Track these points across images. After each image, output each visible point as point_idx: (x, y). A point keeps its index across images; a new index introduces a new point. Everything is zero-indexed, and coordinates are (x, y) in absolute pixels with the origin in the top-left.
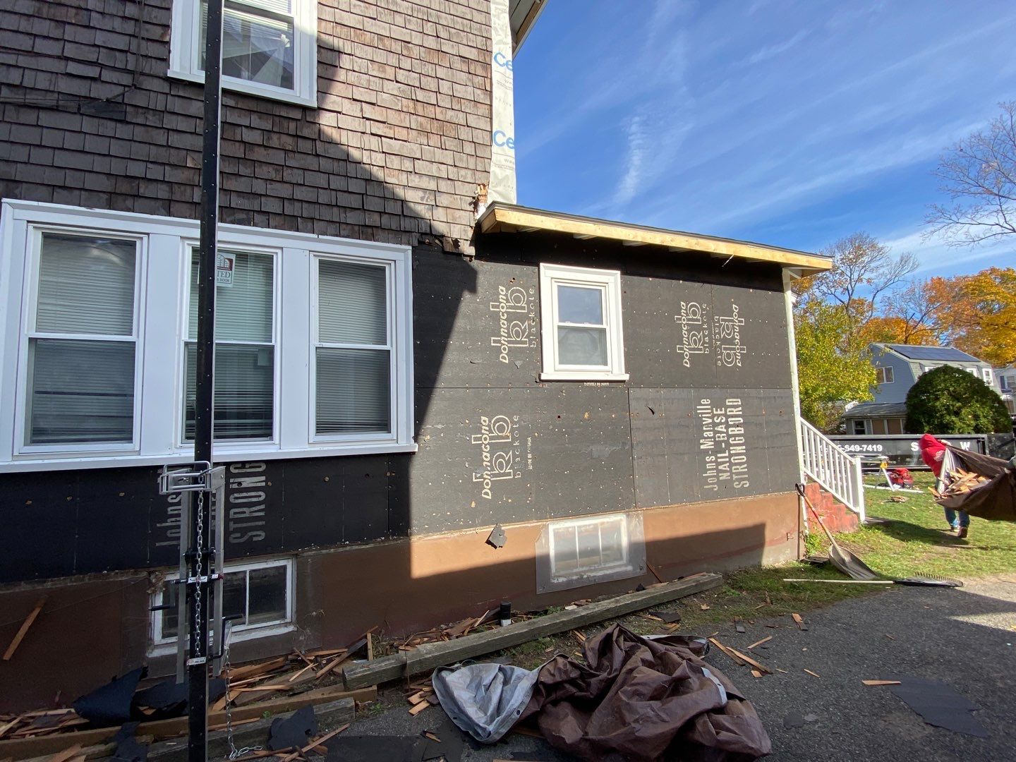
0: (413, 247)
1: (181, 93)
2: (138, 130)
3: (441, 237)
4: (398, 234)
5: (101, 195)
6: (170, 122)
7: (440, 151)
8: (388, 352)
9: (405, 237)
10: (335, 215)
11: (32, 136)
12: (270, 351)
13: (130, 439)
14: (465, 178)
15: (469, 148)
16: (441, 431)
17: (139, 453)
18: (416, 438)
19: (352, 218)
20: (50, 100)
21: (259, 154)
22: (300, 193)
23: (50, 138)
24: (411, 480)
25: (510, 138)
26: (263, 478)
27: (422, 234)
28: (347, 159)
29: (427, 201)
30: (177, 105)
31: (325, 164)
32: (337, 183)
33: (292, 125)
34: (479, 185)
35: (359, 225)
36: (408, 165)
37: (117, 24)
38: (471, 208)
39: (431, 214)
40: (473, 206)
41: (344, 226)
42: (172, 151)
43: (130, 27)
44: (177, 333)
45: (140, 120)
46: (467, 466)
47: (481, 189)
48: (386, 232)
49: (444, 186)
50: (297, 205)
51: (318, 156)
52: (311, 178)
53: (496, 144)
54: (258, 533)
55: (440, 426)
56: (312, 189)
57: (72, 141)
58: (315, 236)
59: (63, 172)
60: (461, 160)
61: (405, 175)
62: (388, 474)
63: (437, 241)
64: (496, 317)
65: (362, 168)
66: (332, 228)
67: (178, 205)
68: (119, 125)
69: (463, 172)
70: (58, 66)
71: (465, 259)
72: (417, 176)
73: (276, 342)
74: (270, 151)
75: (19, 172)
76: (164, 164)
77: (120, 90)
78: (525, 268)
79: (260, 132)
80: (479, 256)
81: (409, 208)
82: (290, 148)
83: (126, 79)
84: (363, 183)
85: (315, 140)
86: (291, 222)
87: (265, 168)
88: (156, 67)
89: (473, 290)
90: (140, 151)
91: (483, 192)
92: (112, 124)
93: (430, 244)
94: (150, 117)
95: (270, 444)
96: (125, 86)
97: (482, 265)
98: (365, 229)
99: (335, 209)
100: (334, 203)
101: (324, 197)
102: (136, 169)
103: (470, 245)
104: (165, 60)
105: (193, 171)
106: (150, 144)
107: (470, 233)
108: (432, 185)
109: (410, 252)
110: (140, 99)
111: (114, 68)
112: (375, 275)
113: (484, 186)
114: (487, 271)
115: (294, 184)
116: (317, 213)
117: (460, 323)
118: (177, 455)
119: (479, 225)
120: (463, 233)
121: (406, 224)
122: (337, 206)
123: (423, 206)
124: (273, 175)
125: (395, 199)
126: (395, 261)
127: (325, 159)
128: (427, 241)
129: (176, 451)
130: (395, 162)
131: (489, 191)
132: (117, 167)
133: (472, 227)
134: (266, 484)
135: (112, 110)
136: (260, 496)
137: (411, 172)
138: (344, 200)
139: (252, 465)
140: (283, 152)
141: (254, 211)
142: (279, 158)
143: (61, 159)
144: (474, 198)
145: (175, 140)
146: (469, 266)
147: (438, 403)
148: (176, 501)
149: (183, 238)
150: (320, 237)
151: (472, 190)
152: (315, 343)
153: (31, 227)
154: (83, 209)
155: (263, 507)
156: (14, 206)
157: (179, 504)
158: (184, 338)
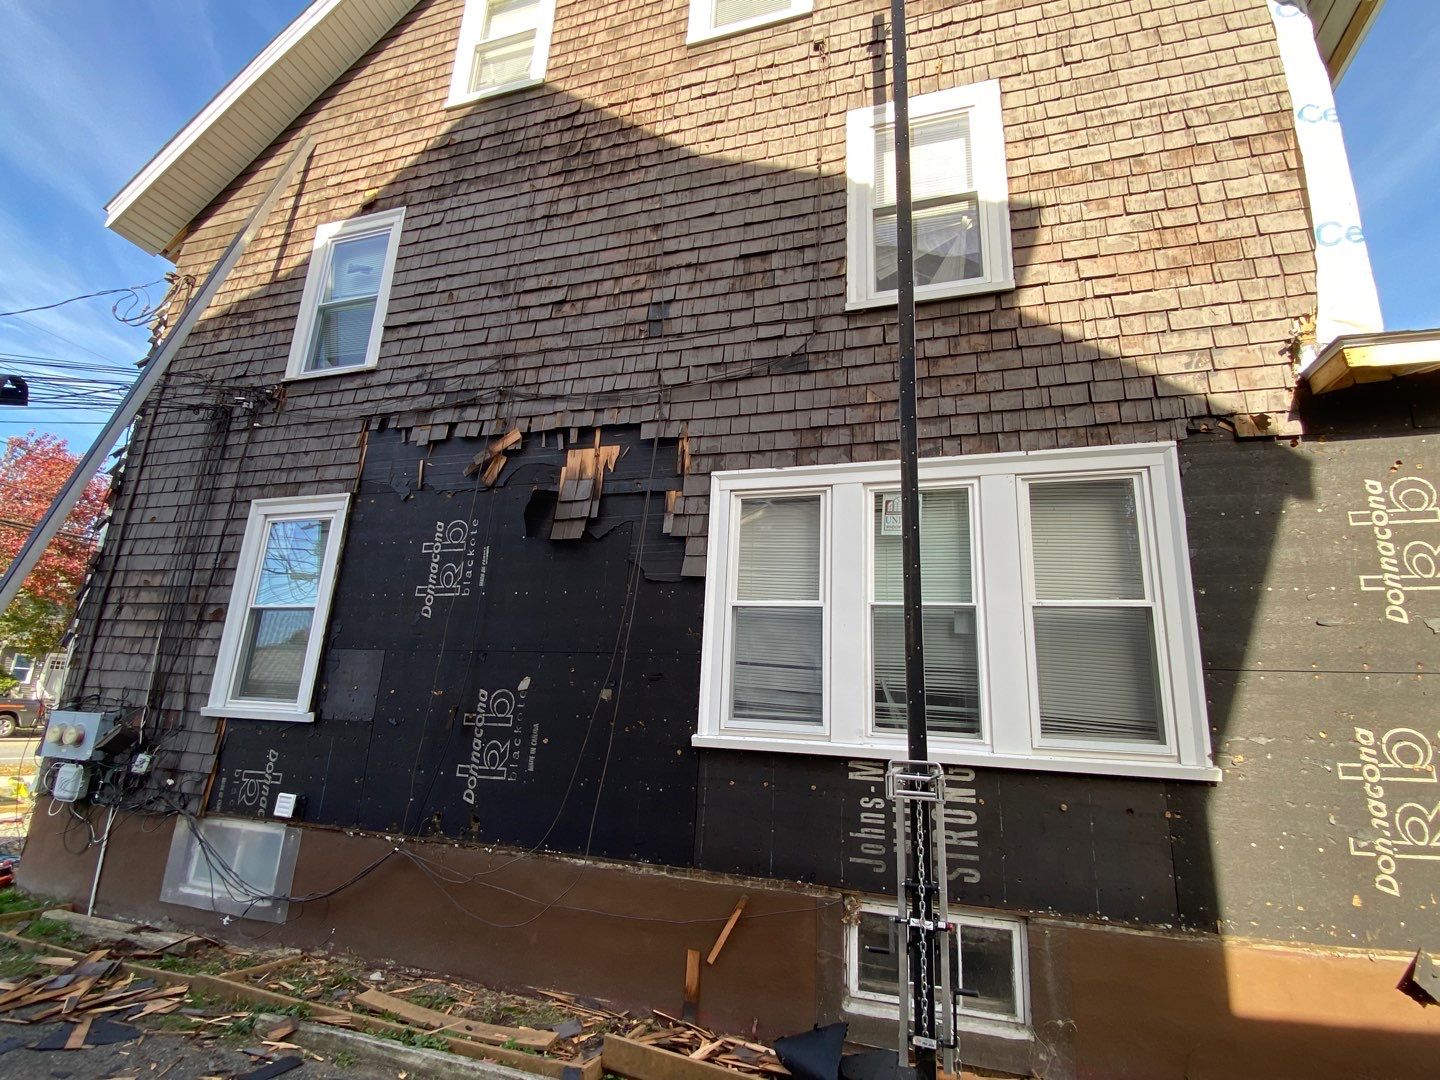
0: (1178, 442)
1: (859, 325)
2: (820, 377)
3: (1229, 417)
4: (1150, 427)
5: (789, 452)
6: (849, 359)
7: (1214, 286)
8: (1148, 610)
9: (1162, 429)
10: (1049, 419)
11: (730, 407)
12: (971, 613)
13: (819, 721)
14: (1266, 312)
15: (1268, 267)
16: (1268, 748)
17: (829, 738)
18: (1216, 756)
19: (1074, 418)
20: (744, 370)
21: (946, 367)
22: (999, 402)
23: (747, 406)
24: (1213, 832)
25: (1352, 228)
26: (972, 792)
27: (1193, 418)
28: (1062, 341)
29: (1197, 366)
30: (855, 339)
31: (1031, 357)
32: (1048, 376)
33: (984, 320)
34: (1297, 318)
35: (1085, 426)
36: (1158, 323)
37: (798, 275)
38: (1286, 358)
39: (1206, 384)
40: (1288, 354)
41: (1063, 432)
42: (851, 389)
43: (809, 273)
44: (863, 594)
45: (821, 366)
46: (1333, 822)
47: (1301, 323)
48: (1130, 427)
49: (1224, 337)
50: (996, 418)
51: (1020, 348)
52: (1012, 380)
53: (1323, 243)
54: (971, 871)
55: (1262, 741)
56: (1015, 393)
57: (764, 405)
58: (1022, 453)
59: (757, 436)
60: (1255, 289)
61: (1154, 339)
62: (1168, 815)
63: (1222, 424)
64: (1366, 537)
65: (1084, 347)
66: (1046, 438)
67: (858, 447)
68: (803, 377)
69: (1260, 307)
70: (751, 334)
71: (1281, 443)
72: (1176, 334)
73: (977, 602)
74: (958, 360)
75: (724, 445)
76: (845, 406)
77: (801, 341)
78: (1424, 439)
79: (943, 340)
80: (1311, 434)
81: (1169, 385)
82: (983, 349)
83: (808, 328)
84: (1088, 367)
85: (1015, 329)
86: (989, 441)
87: (953, 382)
88: (834, 306)
89: (1306, 492)
90: (822, 398)
91: (1307, 327)
92: (795, 378)
93: (1208, 431)
94: (830, 360)
95: (978, 744)
96: (806, 335)
97: (1321, 448)
98: (1096, 431)
99: (1049, 413)
100: (1046, 404)
101: (1032, 399)
102: (819, 419)
103: (1290, 419)
104: (842, 295)
105: (873, 406)
106: (830, 388)
107: (1288, 400)
108: (1205, 341)
109: (1174, 451)
110: (820, 344)
111: (797, 320)
112: (1115, 494)
113: (1307, 317)
114: (1330, 458)
115: (990, 392)
116: (1023, 422)
117: (1285, 554)
118: (868, 746)
119: (1304, 384)
120: (1273, 402)
121: (1163, 409)
122: (1051, 407)
123: (1191, 377)
124: (963, 387)
125: (1141, 377)
126: (1148, 468)
127: (1029, 350)
128: (1204, 427)
129: (867, 740)
130: (1137, 325)
131: (1317, 322)
132: (802, 421)
133: (1289, 389)
134: (977, 801)
135: (796, 364)
136: (970, 818)
137: (1164, 332)
138: (1060, 396)
139: (957, 770)
140: (975, 356)
141: (942, 437)
142: (969, 365)
143: (757, 424)
144: (1288, 341)
145: (855, 377)
146: (1292, 455)
147: (1253, 696)
148: (870, 805)
149: (866, 484)
150: (1030, 453)
151: (1283, 331)
152: (1032, 600)
153: (733, 496)
154: (774, 470)
155: (974, 834)
156: (720, 478)
157: (873, 810)
158: (871, 601)
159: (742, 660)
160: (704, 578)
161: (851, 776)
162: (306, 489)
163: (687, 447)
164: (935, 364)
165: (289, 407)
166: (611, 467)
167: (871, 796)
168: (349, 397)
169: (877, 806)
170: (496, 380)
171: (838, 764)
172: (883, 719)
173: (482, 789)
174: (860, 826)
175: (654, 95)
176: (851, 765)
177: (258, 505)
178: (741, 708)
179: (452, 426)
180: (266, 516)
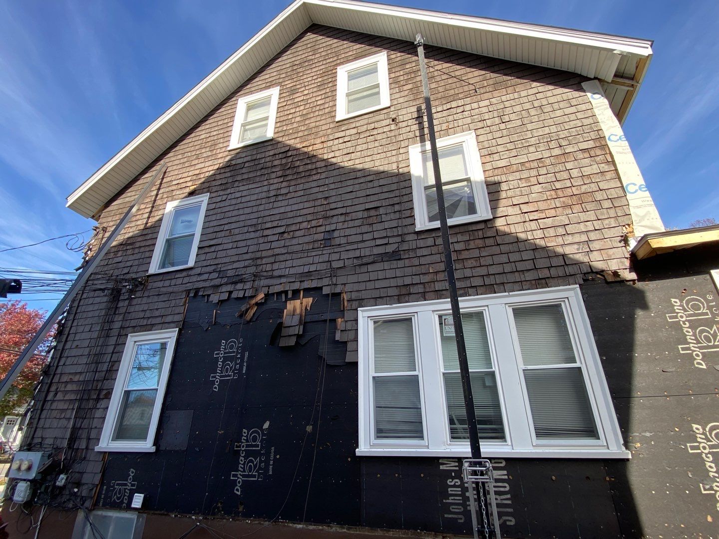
0: (580, 285)
1: (423, 237)
2: (407, 261)
3: (601, 272)
4: (565, 279)
5: (395, 297)
6: (420, 253)
7: (584, 213)
8: (580, 368)
9: (571, 279)
10: (517, 277)
11: (364, 277)
12: (493, 374)
13: (422, 437)
14: (610, 224)
15: (607, 204)
16: (651, 439)
17: (428, 447)
18: (627, 444)
19: (529, 276)
20: (371, 259)
21: (465, 255)
22: (492, 270)
23: (373, 276)
24: (632, 487)
25: (641, 185)
26: (505, 472)
27: (585, 274)
28: (518, 240)
29: (582, 250)
30: (421, 243)
31: (504, 248)
32: (513, 257)
33: (480, 233)
34: (624, 226)
35: (535, 280)
36: (561, 231)
37: (392, 216)
38: (622, 244)
39: (588, 258)
40: (623, 242)
41: (525, 283)
42: (422, 266)
43: (397, 215)
44: (438, 367)
45: (407, 256)
46: (691, 476)
47: (626, 228)
48: (556, 279)
49: (593, 236)
50: (492, 277)
51: (498, 245)
52: (497, 259)
53: (630, 193)
54: (510, 518)
55: (648, 434)
56: (499, 265)
57: (381, 275)
58: (506, 294)
59: (379, 290)
60: (602, 214)
61: (560, 238)
62: (608, 479)
63: (598, 276)
64: (677, 326)
65: (529, 243)
66: (517, 286)
67: (428, 294)
68: (398, 261)
69: (606, 222)
70: (372, 243)
71: (628, 283)
72: (570, 236)
73: (495, 368)
74: (471, 251)
75: (364, 295)
76: (420, 274)
77: (396, 245)
78: (694, 278)
79: (462, 243)
80: (641, 278)
81: (570, 258)
82: (482, 246)
83: (399, 239)
84: (531, 252)
85: (495, 236)
86: (491, 289)
87: (469, 261)
88: (410, 229)
89: (645, 306)
90: (408, 271)
91: (629, 229)
92: (395, 262)
93: (593, 280)
94: (410, 253)
95: (504, 445)
96: (399, 242)
97: (647, 285)
98: (540, 281)
99: (516, 274)
100: (515, 270)
101: (508, 268)
102: (408, 281)
103: (630, 272)
104: (414, 224)
105: (433, 274)
106: (412, 266)
107: (627, 263)
108: (584, 238)
109: (578, 289)
110: (405, 246)
111: (393, 236)
112: (554, 311)
113: (629, 225)
114: (653, 289)
115: (487, 266)
116: (505, 278)
117: (641, 337)
118: (448, 450)
119: (633, 256)
120: (620, 264)
121: (570, 270)
122: (517, 271)
123: (580, 255)
124: (475, 264)
125: (557, 255)
126: (567, 298)
127: (503, 245)
128: (590, 277)
129: (448, 447)
130: (551, 232)
131: (634, 227)
132: (400, 282)
133: (627, 258)
134: (508, 477)
135: (395, 256)
136: (505, 487)
137: (565, 235)
138: (521, 266)
139: (496, 461)
140: (478, 249)
141: (468, 287)
142: (476, 253)
143: (379, 284)
144: (622, 236)
145: (423, 261)
146: (635, 288)
147: (639, 411)
148: (452, 483)
149: (433, 311)
150: (510, 293)
151: (619, 232)
152: (522, 366)
153: (369, 320)
154: (388, 306)
155: (509, 496)
156: (362, 311)
157: (454, 486)
158: (443, 370)
159: (379, 406)
160: (357, 362)
161: (442, 467)
162: (156, 327)
163: (345, 297)
164: (460, 254)
165: (149, 288)
166: (309, 308)
167: (453, 478)
168: (179, 281)
169: (456, 484)
170: (252, 270)
171: (433, 461)
172: (455, 435)
173: (245, 485)
174: (448, 496)
175: (322, 142)
176: (441, 461)
177: (131, 336)
178: (381, 433)
179: (230, 293)
180: (135, 342)
